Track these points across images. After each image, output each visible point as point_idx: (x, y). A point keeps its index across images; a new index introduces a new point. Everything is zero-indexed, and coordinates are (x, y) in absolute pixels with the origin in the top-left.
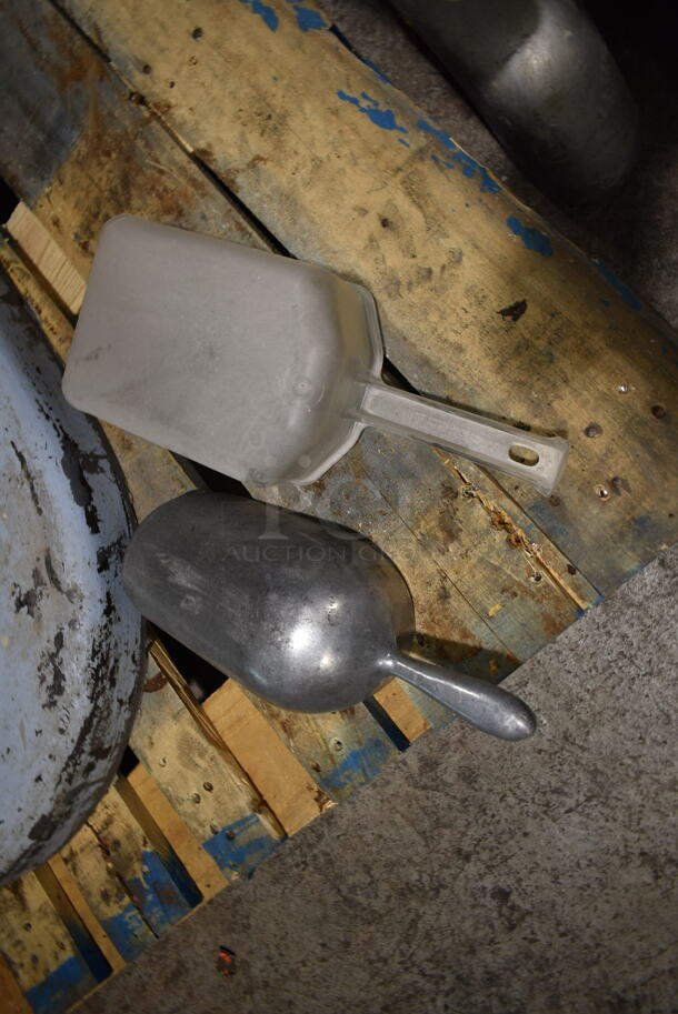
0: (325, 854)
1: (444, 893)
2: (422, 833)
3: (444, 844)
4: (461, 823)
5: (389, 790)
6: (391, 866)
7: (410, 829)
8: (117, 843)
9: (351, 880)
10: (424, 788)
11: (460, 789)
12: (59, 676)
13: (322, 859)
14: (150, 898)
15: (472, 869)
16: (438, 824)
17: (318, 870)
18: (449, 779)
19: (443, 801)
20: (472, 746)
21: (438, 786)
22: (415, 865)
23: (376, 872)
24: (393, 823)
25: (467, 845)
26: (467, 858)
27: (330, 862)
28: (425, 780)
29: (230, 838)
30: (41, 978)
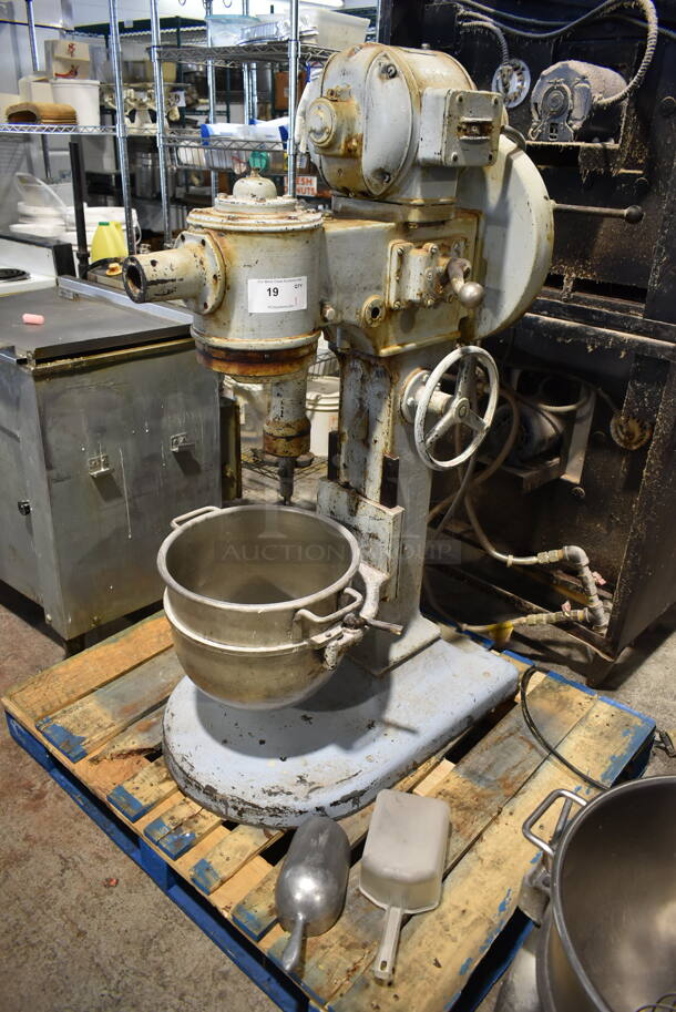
0: (173, 929)
1: (161, 989)
2: (190, 976)
3: (186, 987)
4: (198, 994)
5: (209, 957)
6: (172, 961)
7: (191, 969)
9: (162, 942)
10: (213, 974)
11: (215, 992)
13: (170, 927)
15: (176, 1001)
16: (196, 982)
17: (165, 926)
18: (220, 987)
19: (208, 984)
20: (237, 996)
21: (215, 982)
22: (174, 973)
23: (167, 954)
24: (193, 961)
25: (187, 998)
26: (181, 999)
27: (169, 931)
28: (217, 974)
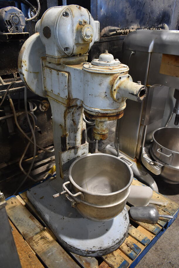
0: (146, 263)
1: (163, 264)
2: (158, 257)
3: (161, 258)
4: (162, 255)
5: (152, 253)
6: (155, 262)
7: (156, 257)
8: (129, 244)
9: (151, 266)
10: (157, 251)
11: (161, 251)
12: (126, 217)
13: (146, 264)
14: (135, 249)
15: (165, 260)
16: (160, 256)
17: (146, 265)
18: (159, 250)
19: (159, 253)
20: (160, 246)
21: (158, 251)
22: (158, 261)
23: (154, 264)
24: (154, 257)
25: (164, 258)
26: (164, 259)
27: (147, 264)
28: (156, 251)
29: (144, 240)
30: (119, 266)
